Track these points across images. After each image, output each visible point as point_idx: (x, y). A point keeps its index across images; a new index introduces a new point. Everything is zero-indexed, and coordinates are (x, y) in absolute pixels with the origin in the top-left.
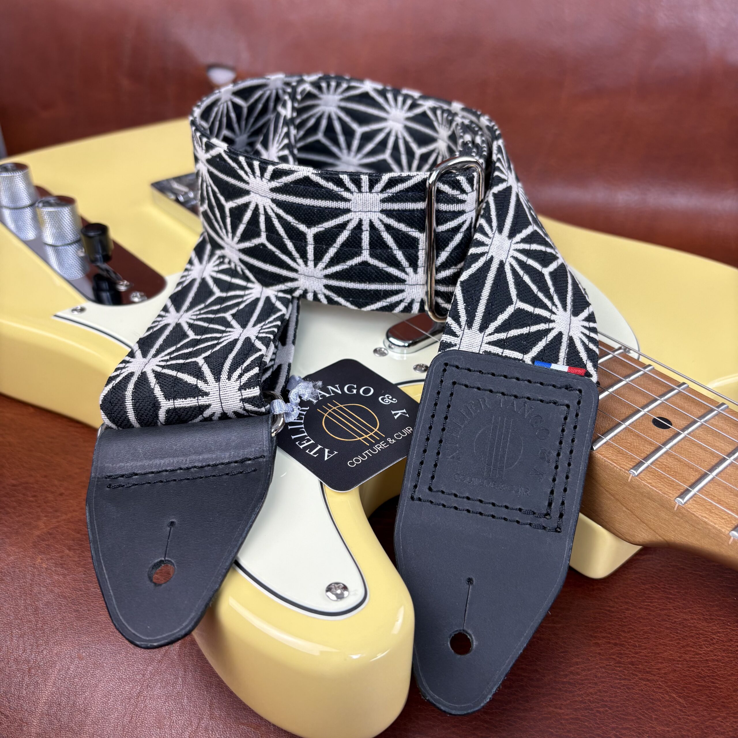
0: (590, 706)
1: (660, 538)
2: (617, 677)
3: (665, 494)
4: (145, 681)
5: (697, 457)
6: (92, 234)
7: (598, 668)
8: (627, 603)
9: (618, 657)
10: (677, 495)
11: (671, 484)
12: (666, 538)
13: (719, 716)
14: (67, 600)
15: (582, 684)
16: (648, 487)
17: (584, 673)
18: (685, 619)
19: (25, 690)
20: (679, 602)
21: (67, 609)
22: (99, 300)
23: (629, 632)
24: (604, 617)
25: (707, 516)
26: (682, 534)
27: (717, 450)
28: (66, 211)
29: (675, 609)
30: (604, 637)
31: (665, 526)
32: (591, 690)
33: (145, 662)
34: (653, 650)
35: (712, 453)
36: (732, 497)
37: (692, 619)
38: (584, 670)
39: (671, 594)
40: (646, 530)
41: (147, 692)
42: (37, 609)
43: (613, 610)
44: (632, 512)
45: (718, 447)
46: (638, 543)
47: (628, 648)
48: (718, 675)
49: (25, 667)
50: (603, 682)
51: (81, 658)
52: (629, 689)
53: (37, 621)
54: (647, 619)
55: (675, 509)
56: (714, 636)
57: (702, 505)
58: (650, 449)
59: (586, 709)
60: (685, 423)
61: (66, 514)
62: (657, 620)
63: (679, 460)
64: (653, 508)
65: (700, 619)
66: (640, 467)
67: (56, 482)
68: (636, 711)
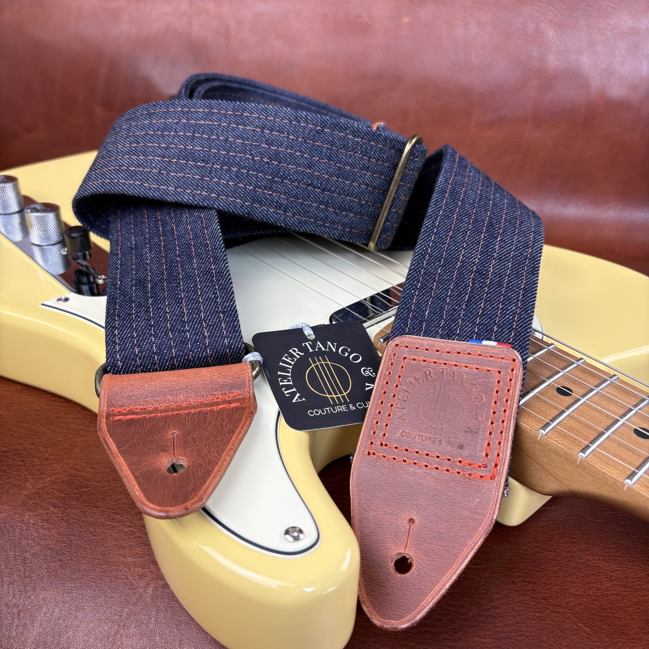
0: (509, 635)
1: (565, 488)
2: (532, 610)
3: (569, 449)
4: (122, 622)
5: (595, 419)
6: (74, 235)
7: (515, 603)
8: (538, 547)
9: (532, 593)
10: (579, 451)
11: (574, 441)
12: (571, 488)
13: (620, 642)
14: (52, 551)
15: (502, 617)
16: (555, 444)
17: (503, 607)
18: (588, 560)
19: (15, 630)
20: (582, 545)
21: (51, 559)
22: (79, 292)
23: (540, 572)
24: (519, 559)
25: (605, 468)
26: (584, 484)
27: (611, 413)
28: (51, 216)
29: (579, 551)
30: (519, 576)
31: (569, 477)
32: (510, 622)
33: (122, 604)
34: (561, 586)
35: (607, 416)
36: (625, 451)
37: (594, 560)
38: (503, 605)
39: (575, 538)
40: (554, 482)
41: (123, 631)
42: (25, 560)
43: (526, 553)
44: (541, 466)
45: (612, 410)
46: (547, 493)
47: (540, 585)
48: (617, 607)
49: (15, 611)
50: (519, 615)
51: (64, 602)
52: (542, 620)
53: (25, 570)
54: (556, 560)
55: (578, 462)
56: (613, 574)
57: (600, 459)
58: (555, 413)
59: (506, 638)
60: (583, 391)
61: (51, 476)
62: (565, 561)
63: (580, 422)
64: (559, 462)
65: (600, 560)
66: (547, 427)
67: (42, 449)
68: (549, 639)
